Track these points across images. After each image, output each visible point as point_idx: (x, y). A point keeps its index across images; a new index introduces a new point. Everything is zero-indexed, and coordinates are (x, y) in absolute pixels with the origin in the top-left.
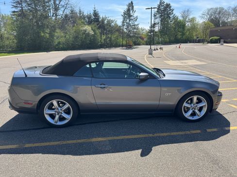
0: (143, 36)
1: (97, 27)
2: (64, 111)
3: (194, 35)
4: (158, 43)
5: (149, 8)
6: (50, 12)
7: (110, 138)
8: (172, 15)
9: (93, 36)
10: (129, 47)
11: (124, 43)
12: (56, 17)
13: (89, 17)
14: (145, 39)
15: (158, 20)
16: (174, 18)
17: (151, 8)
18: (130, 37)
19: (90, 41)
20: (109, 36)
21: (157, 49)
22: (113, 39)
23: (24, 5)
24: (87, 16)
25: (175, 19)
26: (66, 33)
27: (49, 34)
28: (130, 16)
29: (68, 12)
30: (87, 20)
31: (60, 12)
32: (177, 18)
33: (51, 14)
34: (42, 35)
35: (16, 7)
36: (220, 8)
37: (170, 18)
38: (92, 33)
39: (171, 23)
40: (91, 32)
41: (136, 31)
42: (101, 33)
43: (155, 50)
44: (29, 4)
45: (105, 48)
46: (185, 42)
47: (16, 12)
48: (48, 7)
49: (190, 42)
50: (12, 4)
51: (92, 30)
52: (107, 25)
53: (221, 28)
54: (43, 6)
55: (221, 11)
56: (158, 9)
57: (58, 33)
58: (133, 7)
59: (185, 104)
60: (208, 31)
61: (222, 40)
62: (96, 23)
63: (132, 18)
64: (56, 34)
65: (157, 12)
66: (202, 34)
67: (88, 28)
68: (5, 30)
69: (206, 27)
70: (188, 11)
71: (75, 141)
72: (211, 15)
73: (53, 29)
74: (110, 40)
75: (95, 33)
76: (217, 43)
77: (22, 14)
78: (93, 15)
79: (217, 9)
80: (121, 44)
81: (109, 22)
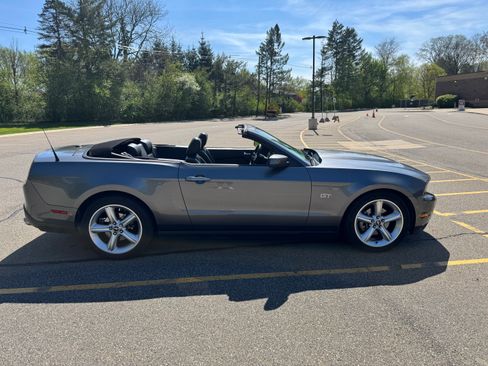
0: (301, 95)
1: (207, 76)
2: (126, 227)
3: (405, 91)
4: (330, 108)
5: (309, 38)
6: (114, 46)
7: (212, 278)
8: (359, 52)
9: (199, 93)
10: (270, 115)
11: (261, 106)
12: (125, 57)
13: (191, 57)
14: (305, 101)
15: (330, 62)
16: (363, 58)
17: (314, 38)
18: (274, 95)
19: (193, 103)
20: (232, 93)
21: (327, 120)
22: (238, 99)
23: (63, 33)
24: (187, 55)
25: (366, 59)
26: (145, 88)
27: (110, 89)
28: (273, 54)
29: (149, 46)
30: (188, 62)
31: (134, 47)
32: (370, 57)
33: (115, 51)
34: (98, 91)
35: (46, 37)
36: (457, 37)
37: (354, 57)
38: (196, 87)
39: (358, 68)
40: (194, 87)
41: (286, 85)
42: (214, 89)
43: (322, 121)
44: (72, 32)
45: (221, 118)
46: (387, 105)
47: (47, 47)
48: (109, 36)
49: (398, 106)
50: (41, 32)
51: (197, 82)
52: (227, 71)
53: (460, 76)
54: (100, 36)
55: (460, 44)
56: (330, 39)
57: (129, 88)
58: (279, 36)
59: (359, 216)
60: (433, 83)
61: (461, 102)
62: (204, 69)
63: (277, 58)
64: (124, 90)
65: (329, 45)
66: (421, 90)
67: (189, 79)
68: (24, 83)
69: (428, 74)
70: (392, 43)
71: (144, 283)
72: (440, 51)
73: (119, 81)
74: (233, 103)
75: (203, 89)
76: (452, 107)
77: (58, 52)
78: (200, 52)
79: (450, 39)
80: (255, 109)
81: (232, 66)
